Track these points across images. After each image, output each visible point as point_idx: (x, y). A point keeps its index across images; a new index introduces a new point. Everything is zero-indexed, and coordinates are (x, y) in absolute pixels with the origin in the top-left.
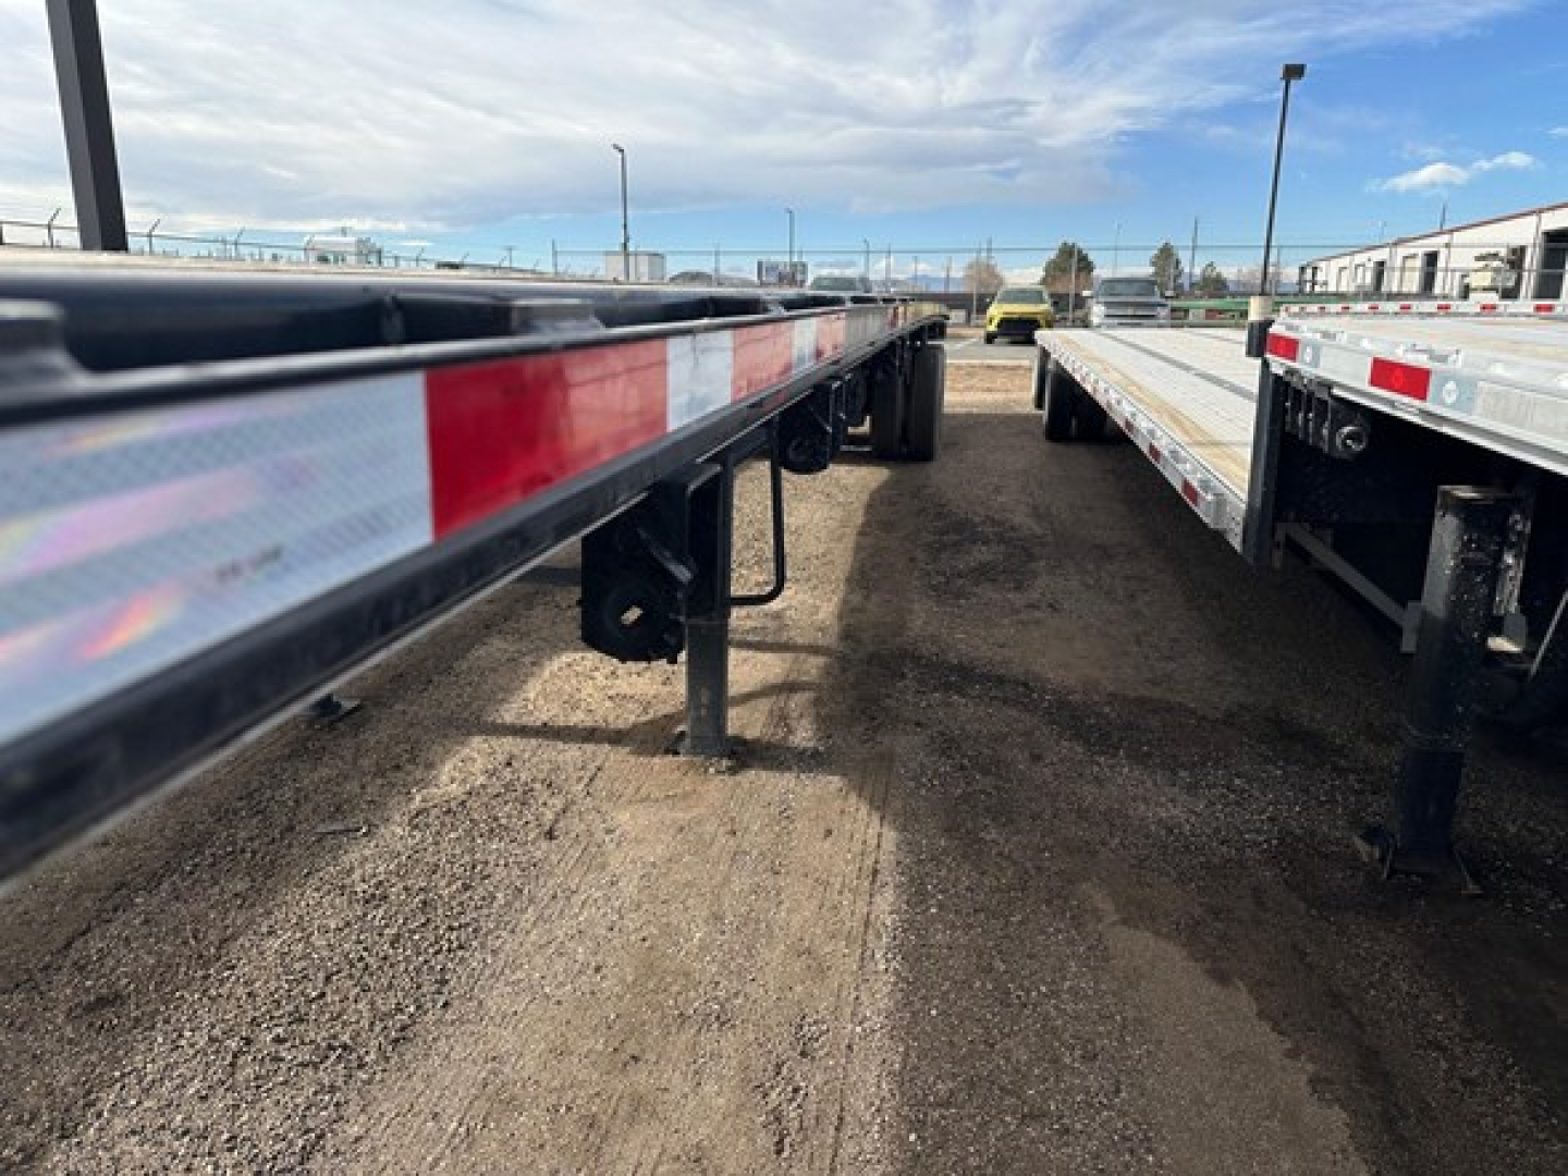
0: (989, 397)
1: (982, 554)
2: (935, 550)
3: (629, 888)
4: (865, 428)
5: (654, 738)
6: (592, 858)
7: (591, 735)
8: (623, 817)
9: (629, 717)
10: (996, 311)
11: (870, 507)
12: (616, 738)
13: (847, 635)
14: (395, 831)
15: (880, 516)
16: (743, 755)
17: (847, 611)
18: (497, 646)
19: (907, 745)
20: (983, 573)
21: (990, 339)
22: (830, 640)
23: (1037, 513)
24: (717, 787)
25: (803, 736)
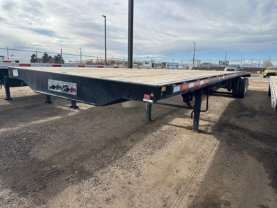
0: (260, 88)
1: (247, 113)
2: (238, 111)
3: (184, 141)
4: (231, 92)
5: (189, 128)
6: (180, 138)
7: (181, 127)
8: (184, 135)
9: (186, 126)
10: (266, 72)
11: (229, 104)
12: (184, 127)
13: (220, 121)
14: (158, 132)
15: (231, 105)
16: (200, 132)
17: (221, 117)
18: (169, 116)
19: (224, 134)
20: (246, 115)
21: (265, 77)
22: (217, 121)
23: (260, 108)
24: (196, 134)
25: (209, 131)
